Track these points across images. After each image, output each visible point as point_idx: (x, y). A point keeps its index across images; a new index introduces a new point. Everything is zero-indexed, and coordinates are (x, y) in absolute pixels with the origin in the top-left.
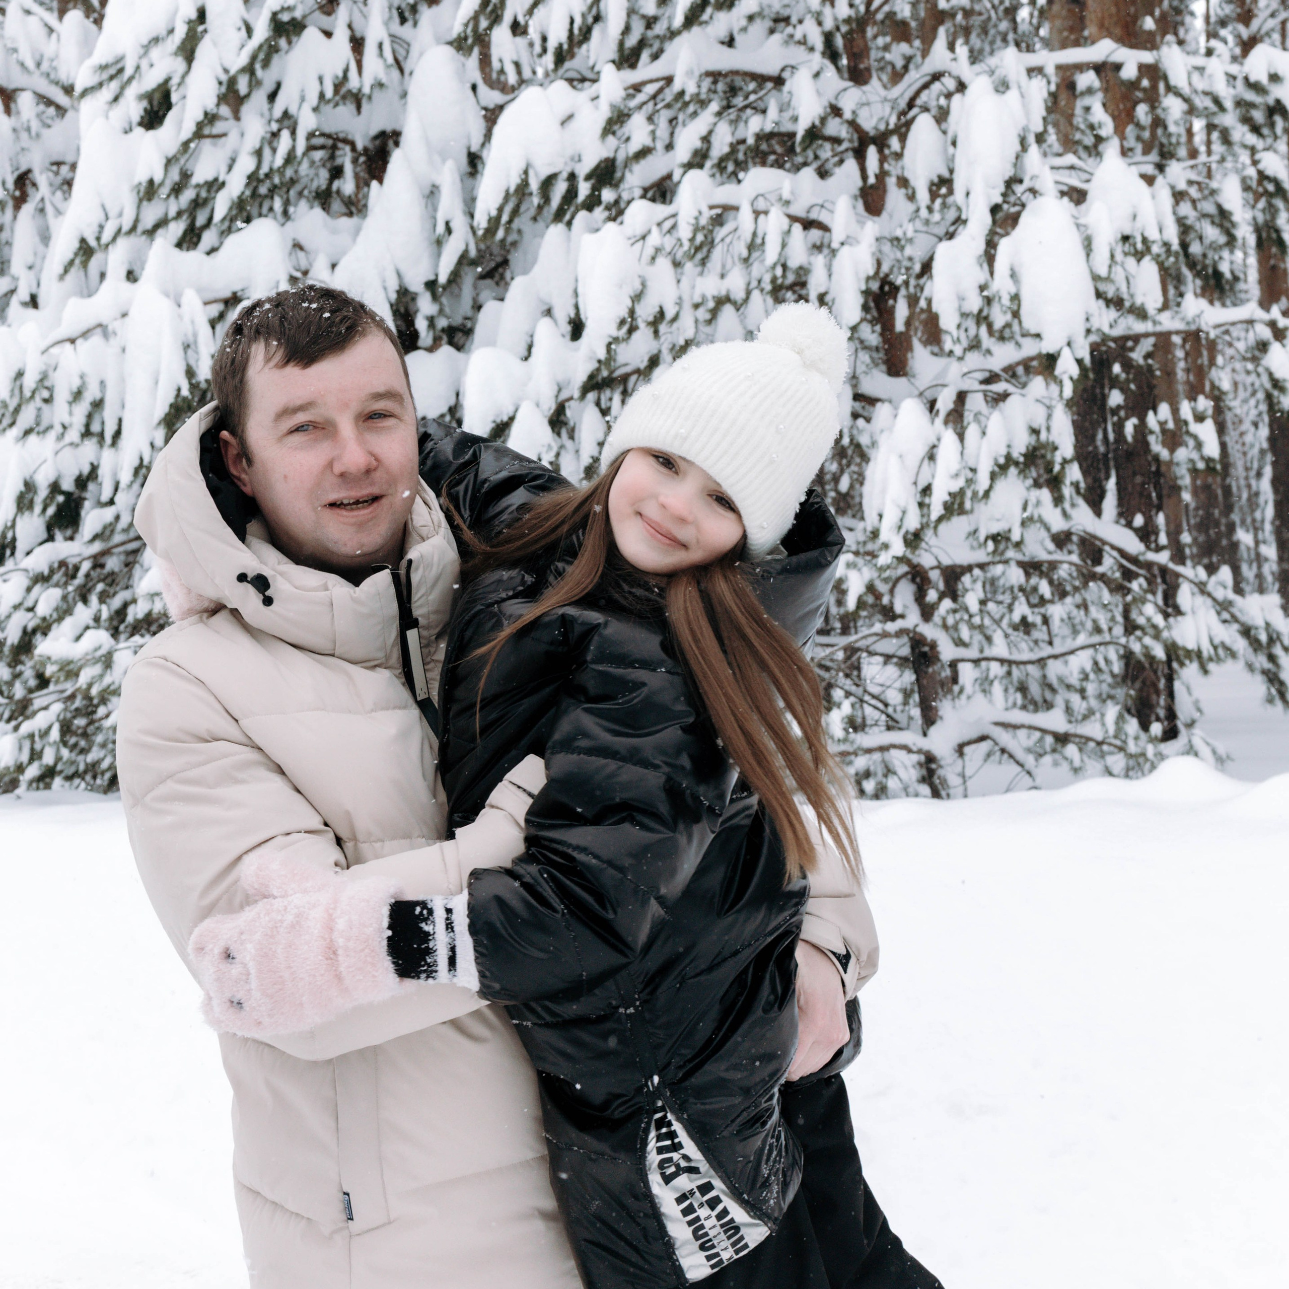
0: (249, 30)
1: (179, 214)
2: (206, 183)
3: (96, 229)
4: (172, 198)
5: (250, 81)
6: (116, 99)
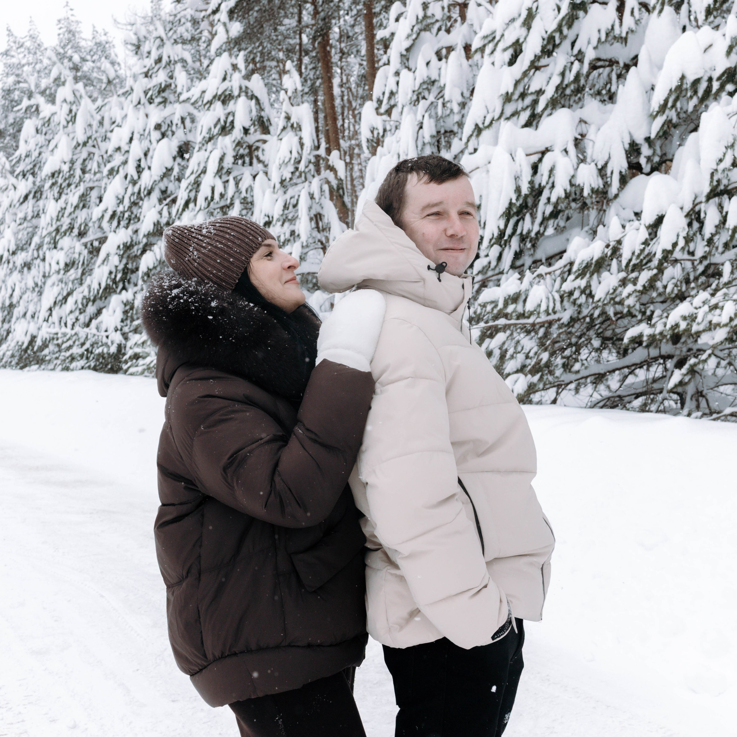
0: (559, 9)
1: (525, 108)
2: (536, 91)
3: (483, 118)
4: (520, 101)
5: (561, 36)
6: (493, 52)
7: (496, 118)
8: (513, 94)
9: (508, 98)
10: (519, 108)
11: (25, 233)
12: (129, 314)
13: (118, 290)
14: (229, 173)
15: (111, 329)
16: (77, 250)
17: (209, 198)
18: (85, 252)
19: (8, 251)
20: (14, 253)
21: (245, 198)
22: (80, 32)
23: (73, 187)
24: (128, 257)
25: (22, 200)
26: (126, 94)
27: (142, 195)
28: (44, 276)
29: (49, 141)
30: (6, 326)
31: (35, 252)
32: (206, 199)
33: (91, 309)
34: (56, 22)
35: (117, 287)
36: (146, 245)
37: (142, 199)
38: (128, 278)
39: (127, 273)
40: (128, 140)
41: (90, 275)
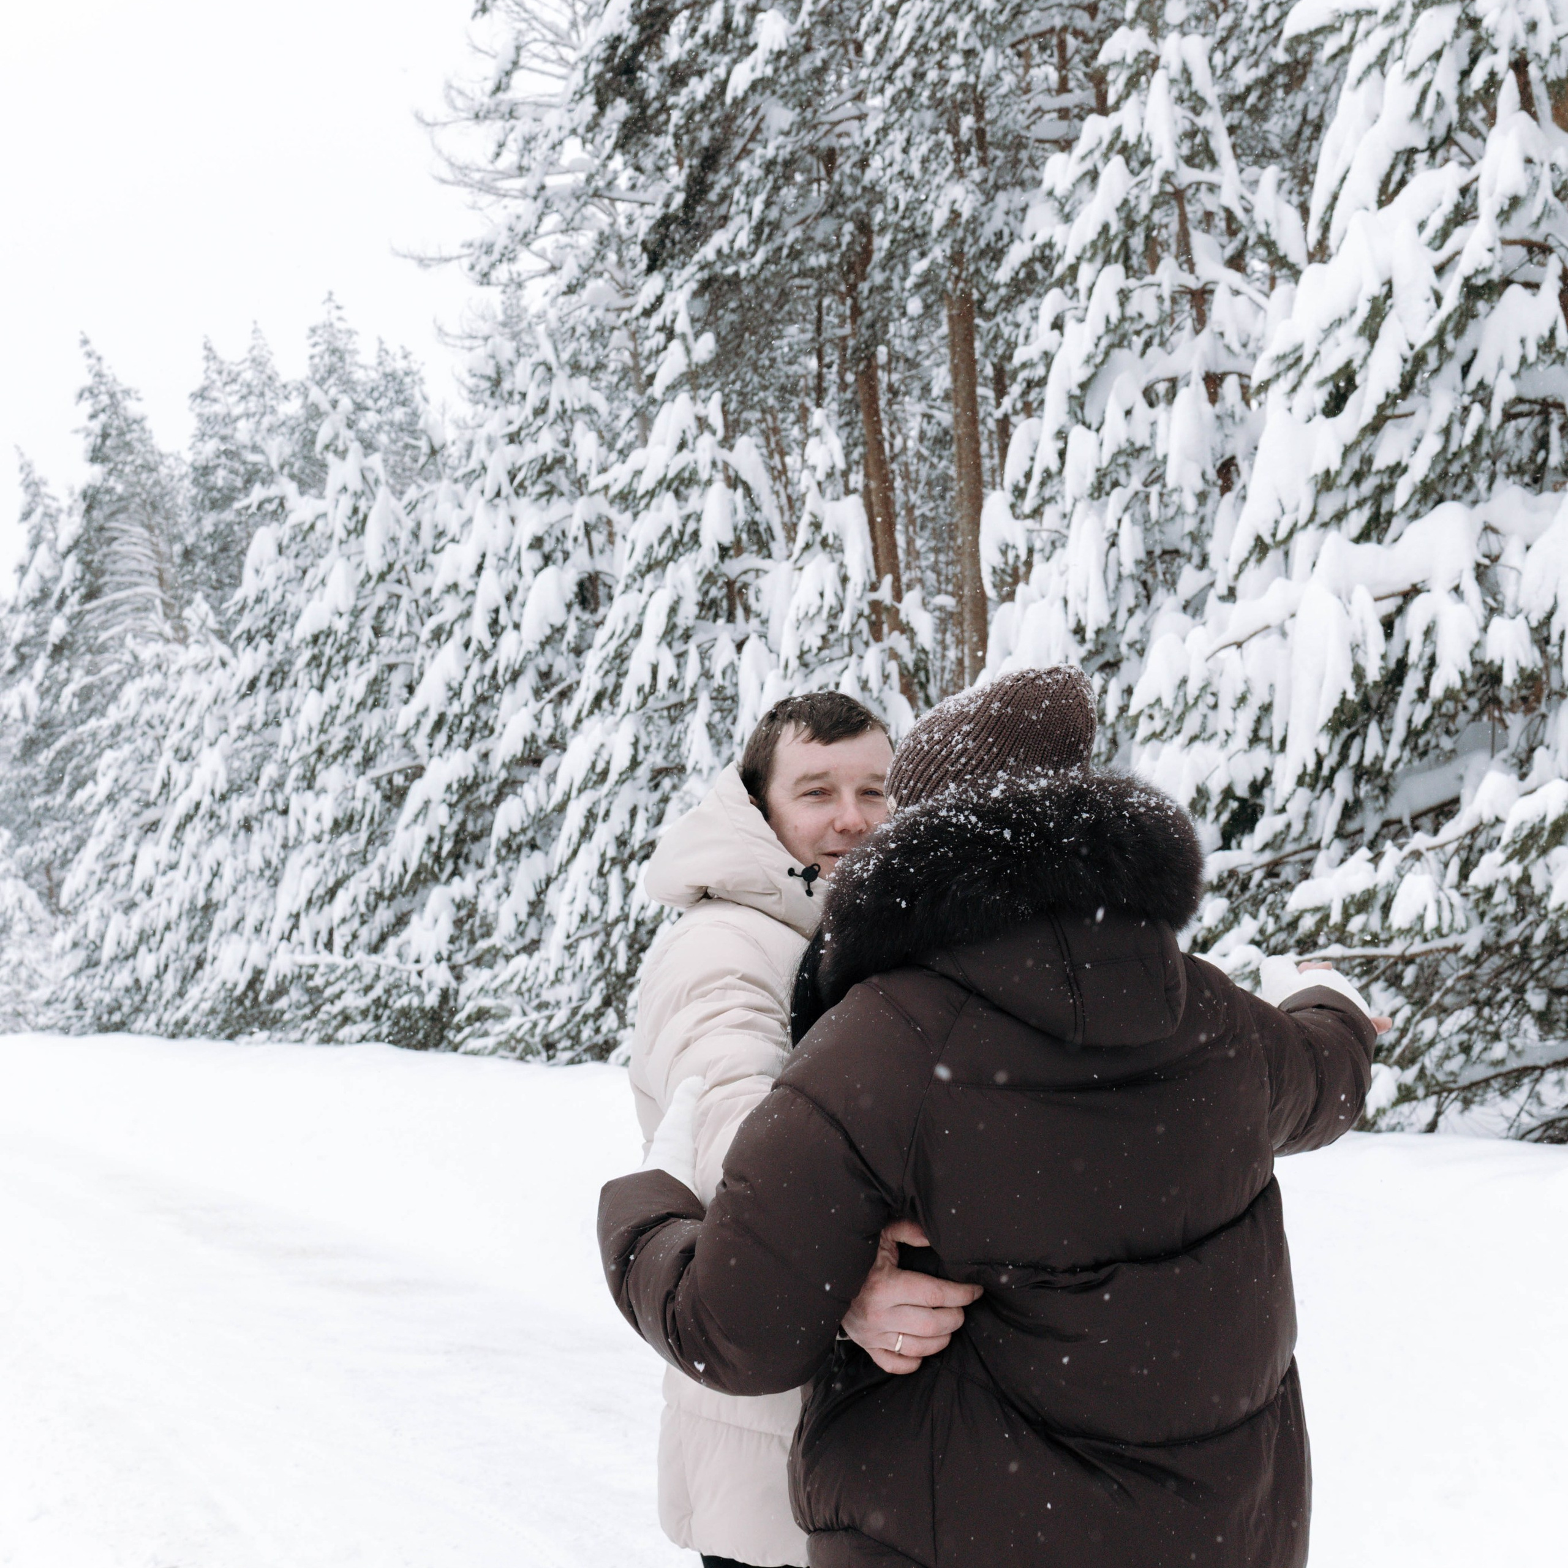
0: (1439, 300)
3: (1272, 525)
4: (1352, 488)
5: (1440, 354)
6: (1294, 389)
7: (1301, 523)
8: (1338, 473)
9: (1326, 482)
10: (1351, 503)
11: (248, 756)
12: (467, 927)
13: (444, 876)
14: (687, 636)
15: (428, 957)
16: (360, 794)
17: (647, 689)
18: (377, 797)
19: (213, 793)
20: (223, 798)
21: (721, 689)
22: (355, 352)
23: (353, 665)
24: (468, 809)
25: (244, 689)
26: (471, 477)
27: (500, 681)
28: (284, 846)
29: (305, 572)
30: (196, 949)
31: (268, 796)
32: (640, 690)
33: (384, 915)
34: (307, 332)
35: (441, 870)
36: (505, 783)
37: (497, 688)
38: (465, 850)
39: (464, 841)
40: (473, 568)
41: (385, 844)
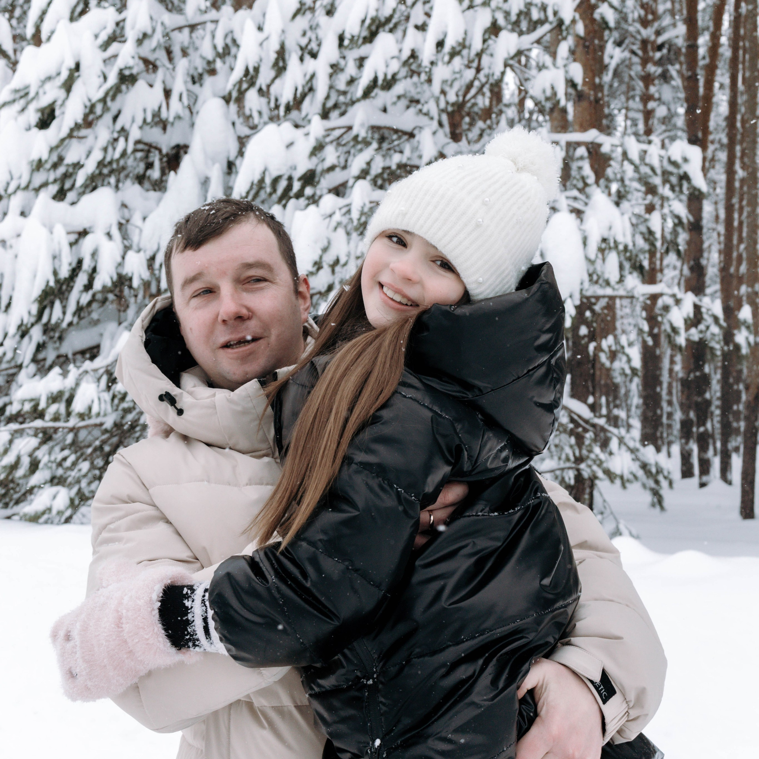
0: (105, 78)
1: (55, 181)
2: (73, 164)
3: (5, 185)
4: (52, 171)
5: (103, 108)
6: (23, 110)
7: (22, 187)
8: (46, 161)
9: (38, 166)
